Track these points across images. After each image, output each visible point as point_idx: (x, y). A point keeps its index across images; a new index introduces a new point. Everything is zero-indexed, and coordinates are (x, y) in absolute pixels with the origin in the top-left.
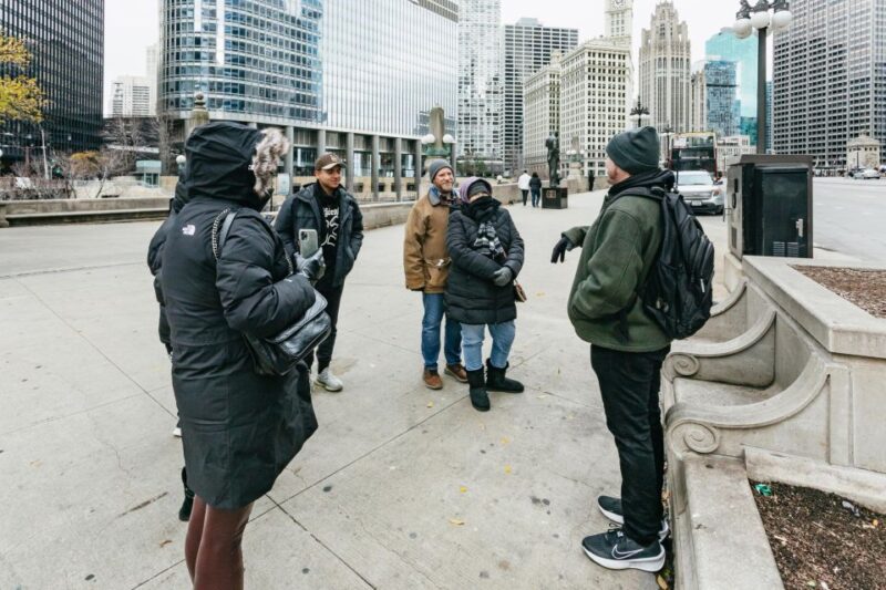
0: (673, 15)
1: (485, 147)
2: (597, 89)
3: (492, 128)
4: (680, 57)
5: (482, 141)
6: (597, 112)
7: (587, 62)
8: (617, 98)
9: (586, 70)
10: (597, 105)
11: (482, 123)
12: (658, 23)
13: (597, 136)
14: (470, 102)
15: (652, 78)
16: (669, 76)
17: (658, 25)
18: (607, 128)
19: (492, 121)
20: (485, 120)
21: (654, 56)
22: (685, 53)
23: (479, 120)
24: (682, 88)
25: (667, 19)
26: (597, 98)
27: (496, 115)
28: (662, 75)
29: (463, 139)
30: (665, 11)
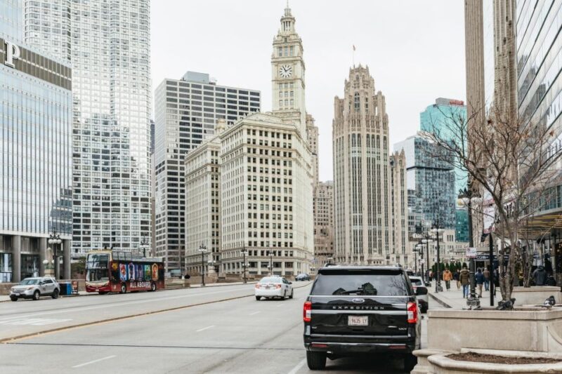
0: (369, 83)
1: (131, 242)
2: (258, 174)
3: (140, 216)
4: (376, 134)
5: (126, 234)
6: (258, 202)
7: (245, 141)
8: (282, 185)
9: (245, 150)
10: (258, 193)
11: (126, 211)
12: (352, 93)
13: (259, 230)
14: (110, 183)
15: (346, 158)
16: (364, 156)
17: (352, 94)
18: (271, 221)
19: (140, 207)
20: (130, 207)
21: (347, 131)
22: (381, 129)
23: (122, 207)
24: (379, 173)
25: (361, 88)
26: (258, 184)
27: (146, 200)
28: (357, 155)
29: (101, 230)
30: (360, 77)
